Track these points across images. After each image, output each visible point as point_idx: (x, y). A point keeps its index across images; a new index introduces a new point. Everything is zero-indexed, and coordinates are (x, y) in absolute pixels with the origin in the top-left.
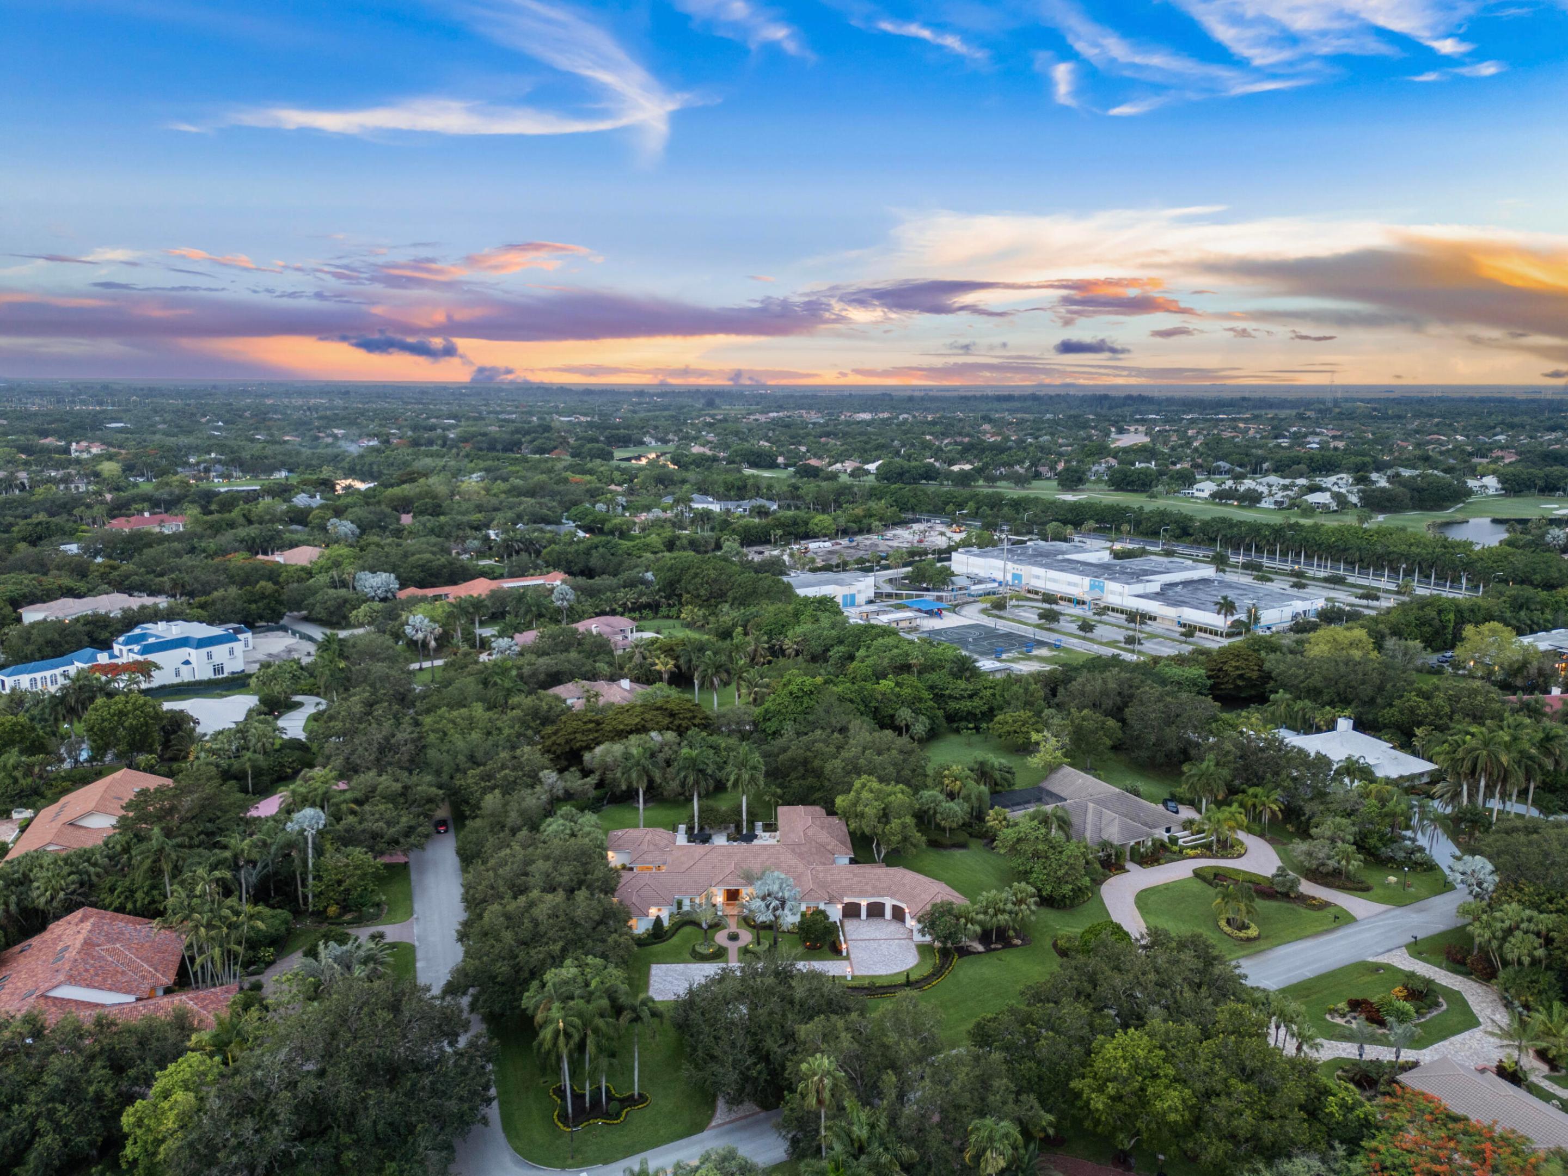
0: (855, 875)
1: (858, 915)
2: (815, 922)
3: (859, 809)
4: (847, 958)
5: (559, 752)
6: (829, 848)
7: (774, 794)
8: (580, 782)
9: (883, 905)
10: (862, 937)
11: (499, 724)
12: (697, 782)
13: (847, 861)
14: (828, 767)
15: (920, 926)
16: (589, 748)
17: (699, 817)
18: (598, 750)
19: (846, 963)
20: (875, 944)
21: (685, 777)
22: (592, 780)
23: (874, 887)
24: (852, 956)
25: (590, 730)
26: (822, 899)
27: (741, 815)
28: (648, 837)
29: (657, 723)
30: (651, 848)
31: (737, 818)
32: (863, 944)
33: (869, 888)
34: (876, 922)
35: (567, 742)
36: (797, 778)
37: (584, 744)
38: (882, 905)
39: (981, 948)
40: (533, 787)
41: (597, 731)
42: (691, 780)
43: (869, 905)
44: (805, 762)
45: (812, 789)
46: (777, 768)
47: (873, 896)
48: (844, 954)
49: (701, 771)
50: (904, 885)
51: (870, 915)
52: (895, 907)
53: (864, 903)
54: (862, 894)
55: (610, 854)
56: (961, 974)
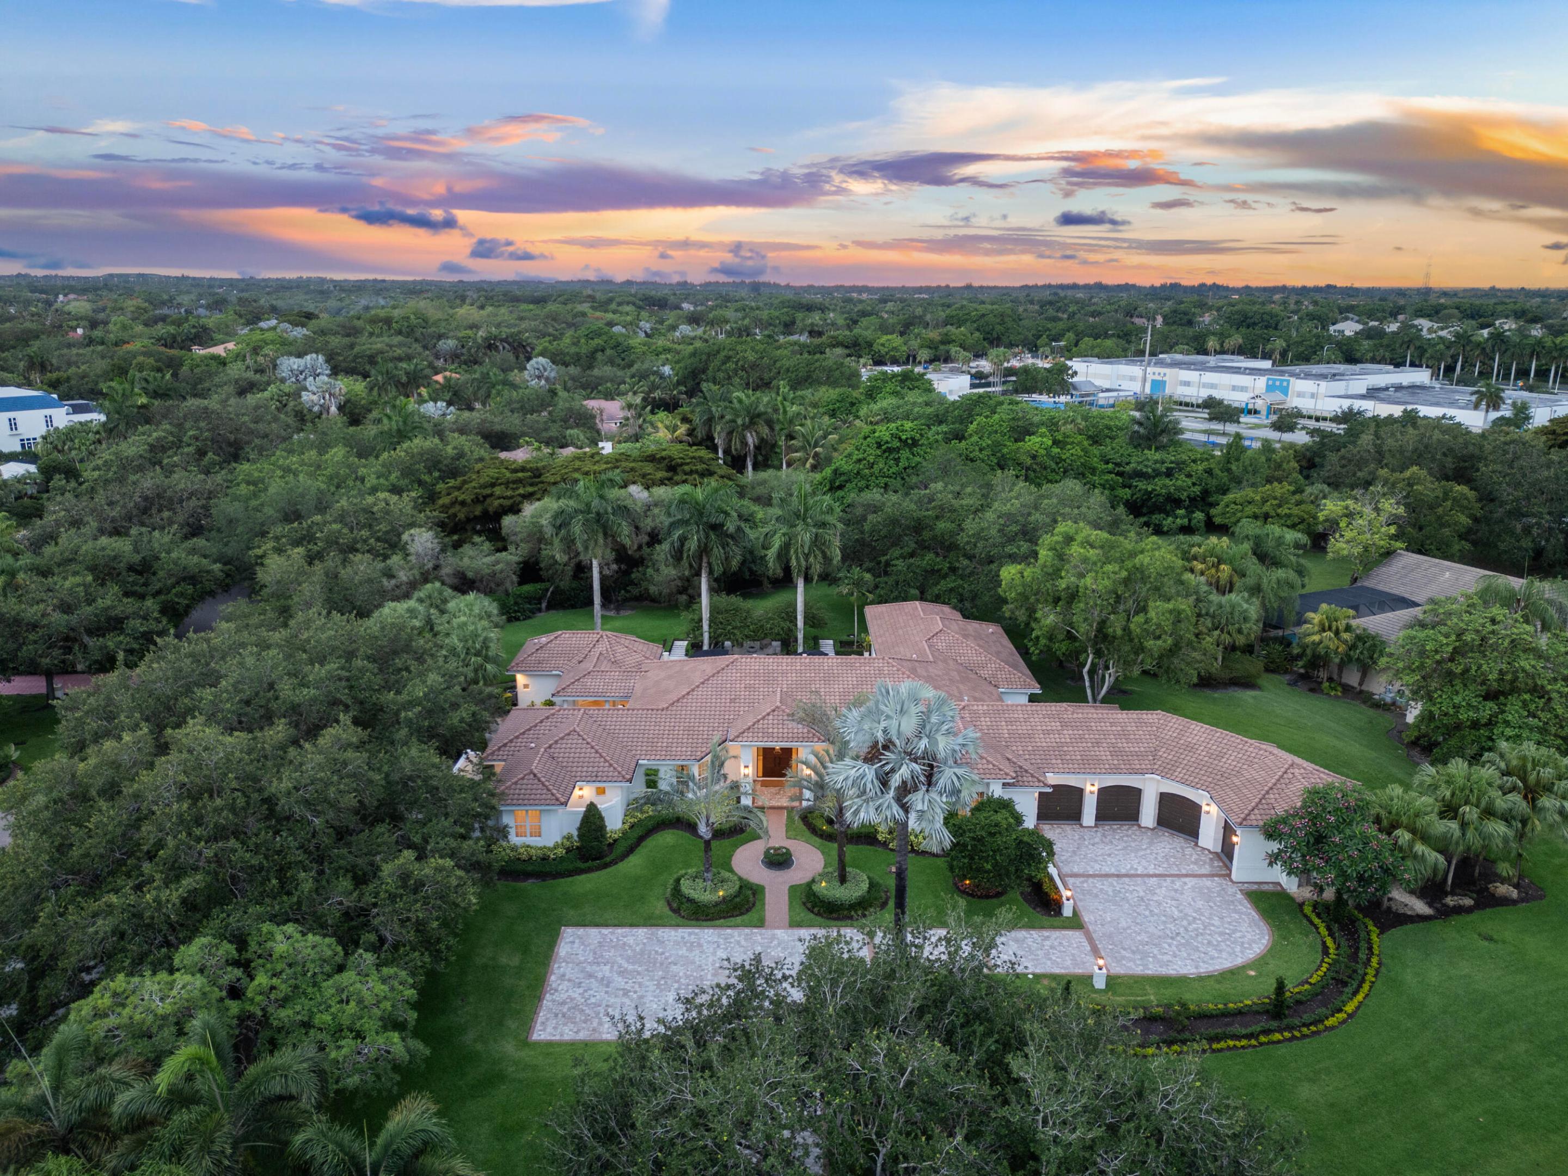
0: (1064, 725)
1: (1075, 816)
2: (994, 831)
3: (1063, 584)
4: (1076, 923)
5: (461, 516)
6: (984, 673)
7: (858, 583)
8: (488, 560)
9: (1139, 791)
10: (1096, 868)
11: (362, 471)
12: (704, 550)
13: (1024, 700)
14: (971, 526)
15: (1274, 846)
16: (515, 509)
17: (712, 621)
18: (529, 509)
19: (1075, 936)
20: (1139, 888)
21: (683, 540)
22: (511, 557)
23: (1116, 752)
24: (1087, 918)
25: (520, 481)
26: (996, 772)
27: (794, 620)
28: (601, 648)
29: (644, 476)
30: (605, 666)
31: (786, 625)
32: (1106, 886)
33: (1103, 753)
34: (1120, 834)
35: (477, 500)
36: (903, 557)
37: (507, 503)
38: (1136, 794)
39: (1420, 907)
40: (386, 557)
41: (532, 485)
42: (693, 544)
43: (1105, 794)
44: (918, 527)
45: (933, 573)
46: (861, 542)
47: (1115, 770)
48: (1067, 911)
49: (716, 528)
50: (1190, 748)
51: (1103, 816)
52: (1166, 800)
53: (1091, 788)
54: (1089, 766)
55: (521, 679)
56: (1409, 978)
